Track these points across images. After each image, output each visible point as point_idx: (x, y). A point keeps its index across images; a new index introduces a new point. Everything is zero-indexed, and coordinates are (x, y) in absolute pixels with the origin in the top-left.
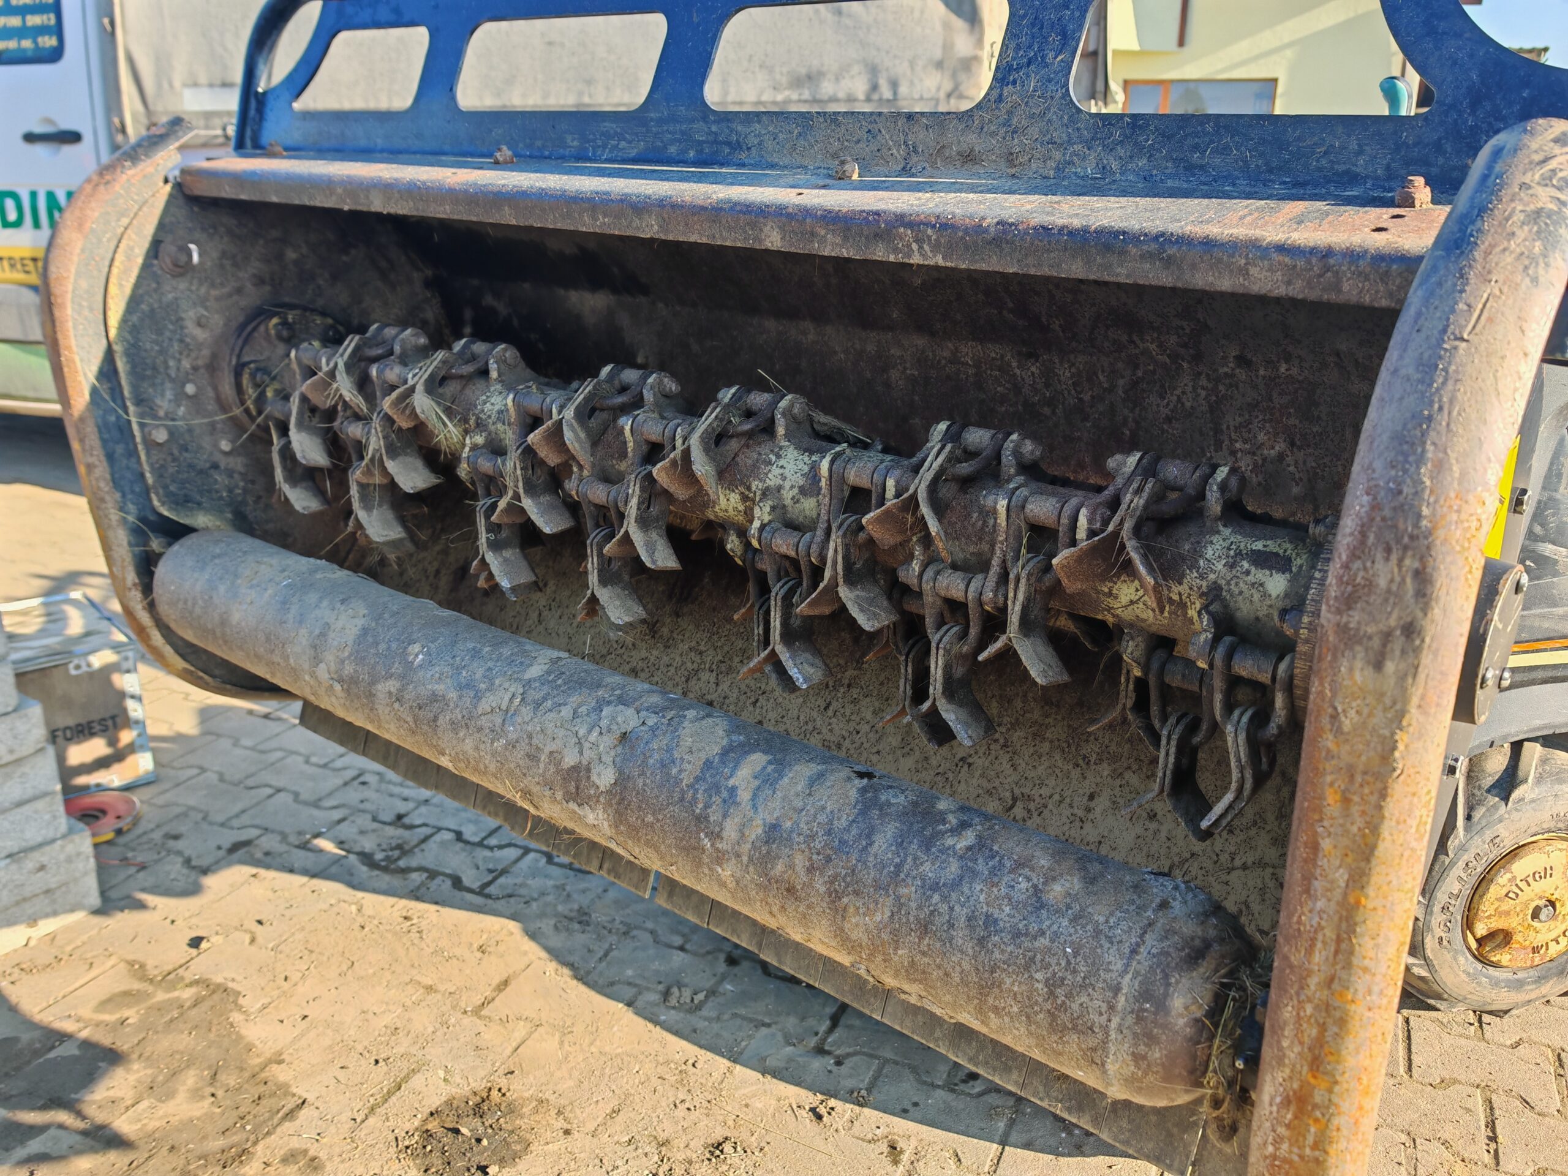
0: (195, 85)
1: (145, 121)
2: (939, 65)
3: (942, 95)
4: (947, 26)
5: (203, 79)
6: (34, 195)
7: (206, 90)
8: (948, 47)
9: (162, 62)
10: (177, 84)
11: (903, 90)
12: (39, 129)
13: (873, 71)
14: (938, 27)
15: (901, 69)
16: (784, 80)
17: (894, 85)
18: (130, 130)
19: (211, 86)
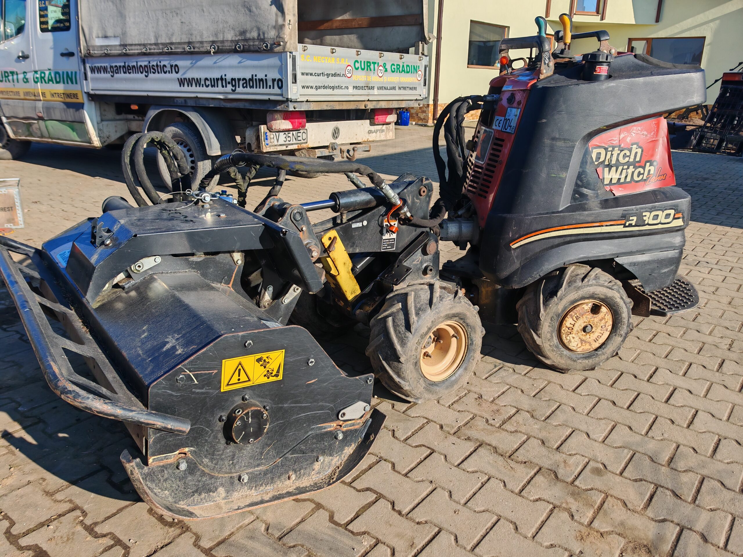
0: (98, 37)
1: (86, 49)
2: (274, 27)
3: (275, 37)
4: (276, 15)
5: (100, 36)
6: (63, 73)
7: (101, 39)
8: (276, 21)
9: (90, 29)
10: (94, 37)
11: (266, 36)
12: (65, 52)
13: (259, 29)
14: (274, 15)
15: (265, 28)
16: (238, 34)
17: (264, 34)
18: (82, 52)
19: (102, 37)
